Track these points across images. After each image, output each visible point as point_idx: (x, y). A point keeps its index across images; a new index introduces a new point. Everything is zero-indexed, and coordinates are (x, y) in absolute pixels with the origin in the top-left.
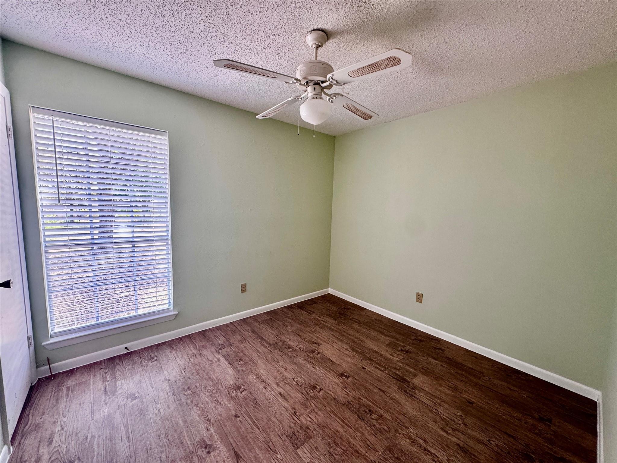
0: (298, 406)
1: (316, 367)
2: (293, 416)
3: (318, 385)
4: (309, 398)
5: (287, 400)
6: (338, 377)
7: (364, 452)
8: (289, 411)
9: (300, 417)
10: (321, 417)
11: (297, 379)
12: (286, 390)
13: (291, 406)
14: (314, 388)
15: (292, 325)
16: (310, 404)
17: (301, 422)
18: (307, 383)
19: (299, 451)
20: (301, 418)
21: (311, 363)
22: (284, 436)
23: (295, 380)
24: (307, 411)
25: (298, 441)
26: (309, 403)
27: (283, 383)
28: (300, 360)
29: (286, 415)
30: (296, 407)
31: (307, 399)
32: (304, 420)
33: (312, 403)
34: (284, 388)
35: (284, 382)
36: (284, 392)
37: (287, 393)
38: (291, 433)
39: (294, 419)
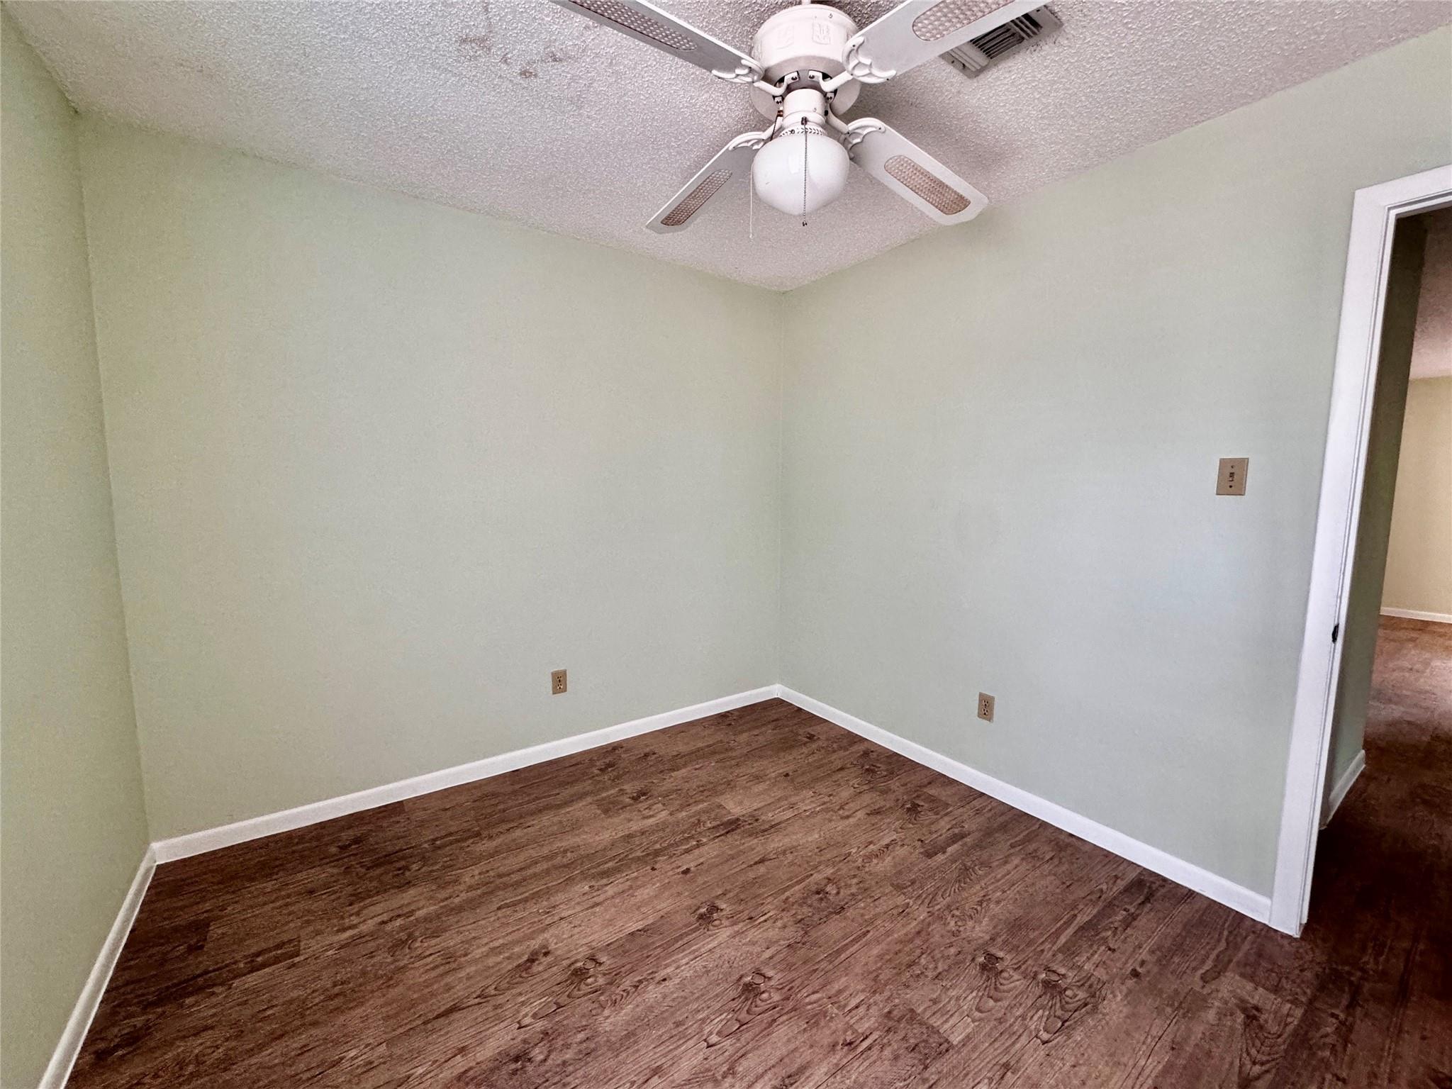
0: (824, 1036)
1: (662, 974)
2: (860, 1049)
3: (741, 977)
4: (791, 1004)
5: (802, 1069)
6: (711, 928)
7: (915, 923)
8: (845, 1061)
9: (860, 1031)
10: (851, 985)
11: (711, 1033)
12: (760, 1070)
13: (826, 1056)
14: (750, 990)
15: (347, 1038)
16: (811, 1003)
17: (877, 1029)
18: (733, 1005)
19: (956, 1039)
20: (863, 1027)
21: (636, 987)
22: (926, 1075)
23: (714, 1039)
24: (837, 1014)
25: (931, 1040)
26: (809, 1007)
27: (729, 1080)
28: (612, 1021)
29: (861, 1069)
30: (827, 1041)
31: (794, 1009)
32: (868, 1022)
33: (807, 1000)
34: (751, 1078)
35: (724, 1077)
36: (769, 1075)
37: (773, 1066)
38: (912, 1055)
39: (869, 1048)
